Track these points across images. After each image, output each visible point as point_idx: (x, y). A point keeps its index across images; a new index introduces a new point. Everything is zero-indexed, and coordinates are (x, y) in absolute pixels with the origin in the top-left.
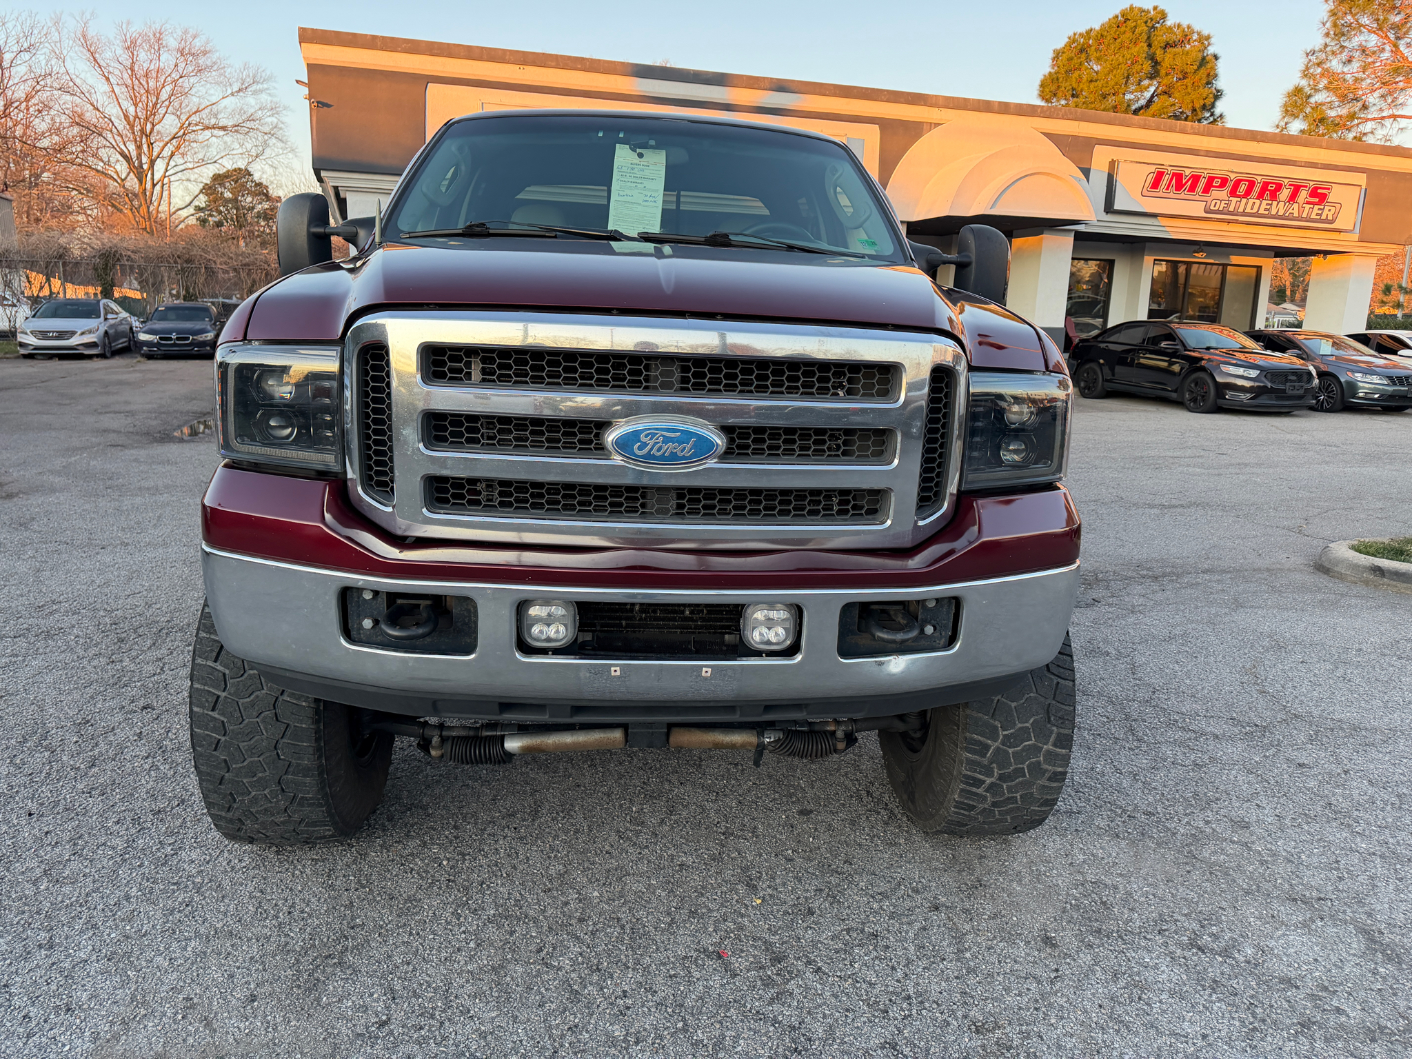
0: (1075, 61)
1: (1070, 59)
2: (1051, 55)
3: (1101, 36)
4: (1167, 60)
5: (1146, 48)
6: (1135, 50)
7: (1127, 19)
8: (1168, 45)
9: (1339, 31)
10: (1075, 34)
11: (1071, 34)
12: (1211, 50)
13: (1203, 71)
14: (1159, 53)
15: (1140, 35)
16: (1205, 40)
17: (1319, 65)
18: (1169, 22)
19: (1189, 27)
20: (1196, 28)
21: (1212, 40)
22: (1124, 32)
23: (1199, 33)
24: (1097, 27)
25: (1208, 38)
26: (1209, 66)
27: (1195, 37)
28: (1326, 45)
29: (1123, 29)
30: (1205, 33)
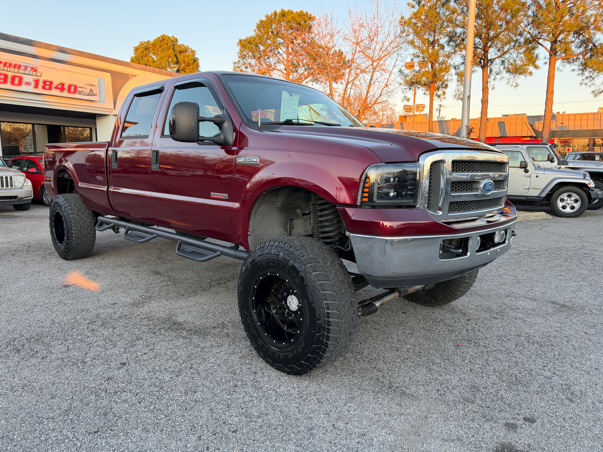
0: (145, 53)
1: (143, 52)
2: (133, 49)
3: (154, 44)
4: (181, 58)
5: (173, 52)
6: (170, 52)
7: (163, 40)
8: (180, 52)
9: (243, 57)
10: (142, 42)
11: (141, 41)
12: (196, 56)
13: (195, 64)
14: (178, 54)
15: (170, 46)
16: (193, 52)
17: (238, 67)
18: (179, 43)
19: (187, 46)
20: (190, 47)
21: (196, 53)
22: (163, 44)
23: (191, 49)
24: (152, 40)
25: (194, 51)
26: (197, 62)
27: (190, 50)
28: (239, 61)
29: (163, 43)
30: (193, 49)
